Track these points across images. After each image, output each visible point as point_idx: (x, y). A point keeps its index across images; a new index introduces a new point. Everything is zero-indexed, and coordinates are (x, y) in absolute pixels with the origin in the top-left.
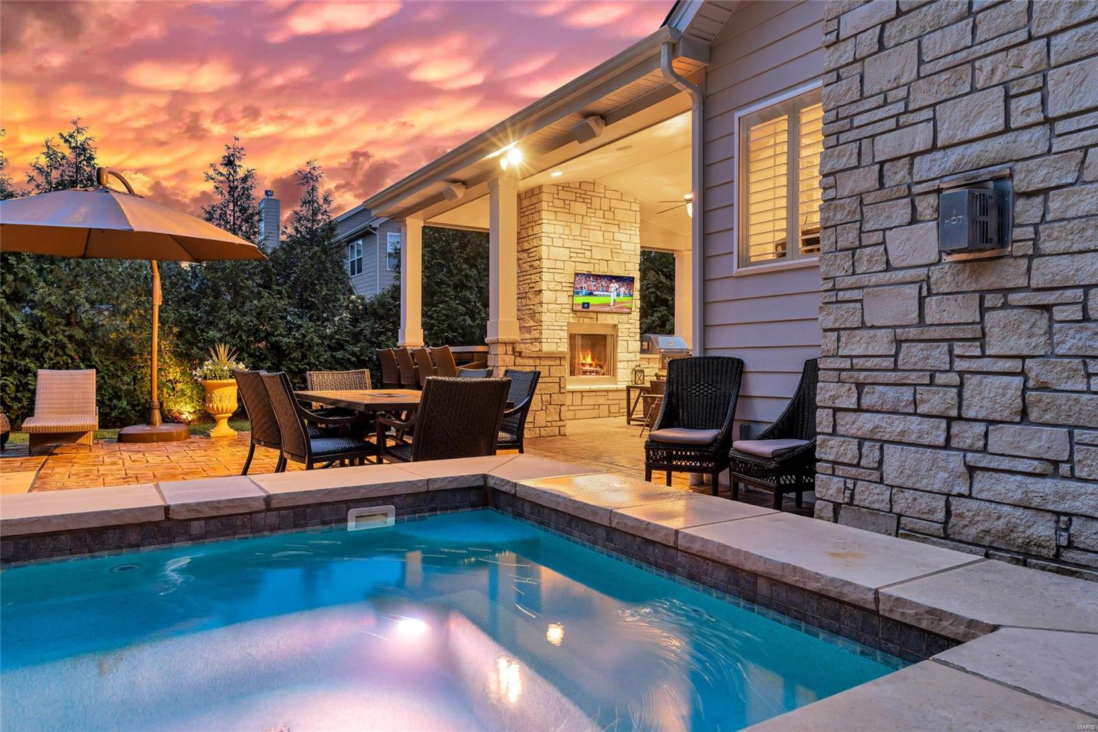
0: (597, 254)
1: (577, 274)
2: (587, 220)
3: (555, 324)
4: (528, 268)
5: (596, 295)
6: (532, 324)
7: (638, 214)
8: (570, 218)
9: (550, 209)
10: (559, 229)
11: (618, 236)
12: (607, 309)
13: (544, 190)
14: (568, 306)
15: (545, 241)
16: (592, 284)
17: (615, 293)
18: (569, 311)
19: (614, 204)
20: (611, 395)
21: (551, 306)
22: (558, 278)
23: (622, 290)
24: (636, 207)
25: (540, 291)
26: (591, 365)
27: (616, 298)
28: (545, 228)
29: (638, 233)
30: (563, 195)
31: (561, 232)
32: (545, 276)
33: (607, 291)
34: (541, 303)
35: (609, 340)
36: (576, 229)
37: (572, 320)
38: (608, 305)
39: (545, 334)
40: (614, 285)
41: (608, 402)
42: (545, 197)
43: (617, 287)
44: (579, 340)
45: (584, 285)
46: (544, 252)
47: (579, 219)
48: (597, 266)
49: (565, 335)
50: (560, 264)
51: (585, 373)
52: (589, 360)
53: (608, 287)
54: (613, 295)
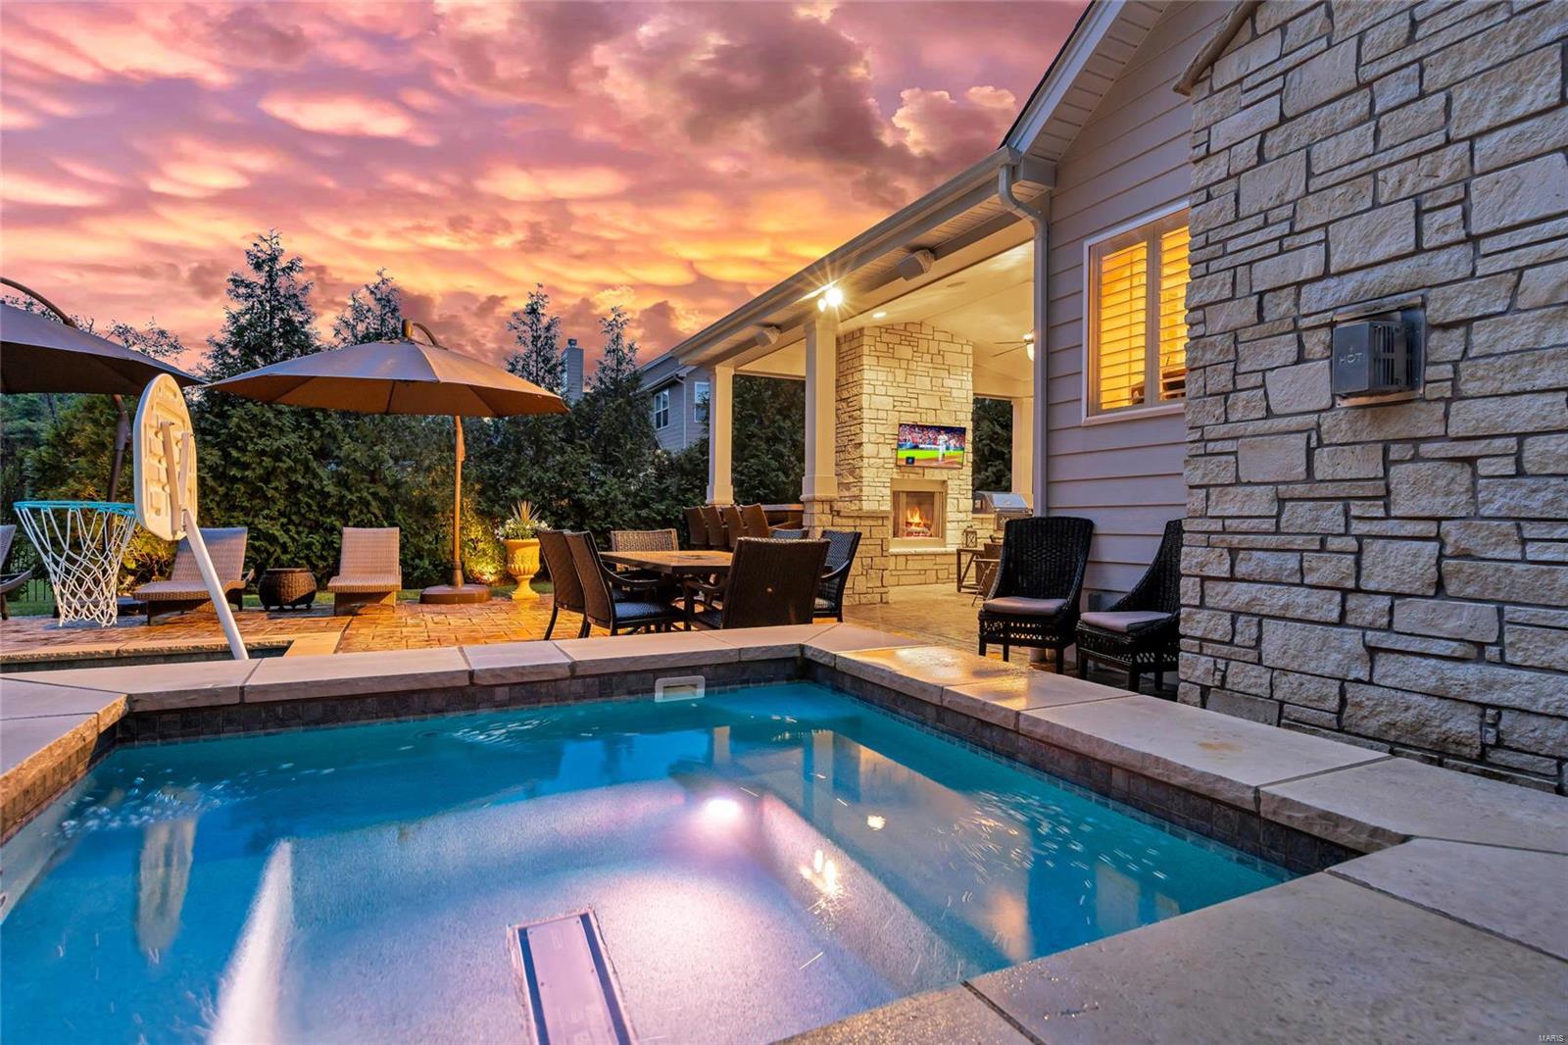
0: (924, 402)
1: (900, 425)
2: (913, 365)
3: (877, 480)
4: (847, 419)
5: (922, 449)
6: (852, 480)
7: (971, 357)
8: (895, 363)
9: (873, 353)
10: (882, 376)
11: (949, 383)
12: (935, 464)
13: (866, 332)
14: (891, 461)
15: (867, 389)
16: (917, 436)
17: (944, 446)
18: (892, 466)
19: (943, 346)
20: (939, 560)
21: (872, 461)
22: (880, 429)
23: (953, 442)
24: (968, 350)
25: (861, 444)
26: (918, 525)
27: (945, 451)
28: (867, 375)
29: (970, 379)
30: (886, 337)
31: (884, 378)
32: (866, 428)
34: (861, 457)
35: (937, 498)
36: (900, 375)
37: (895, 476)
38: (936, 460)
39: (866, 491)
40: (943, 438)
41: (936, 567)
42: (866, 340)
43: (947, 438)
44: (903, 499)
45: (909, 437)
46: (865, 401)
47: (904, 364)
48: (924, 416)
49: (888, 492)
50: (882, 415)
51: (910, 534)
52: (916, 519)
53: (936, 439)
54: (942, 448)
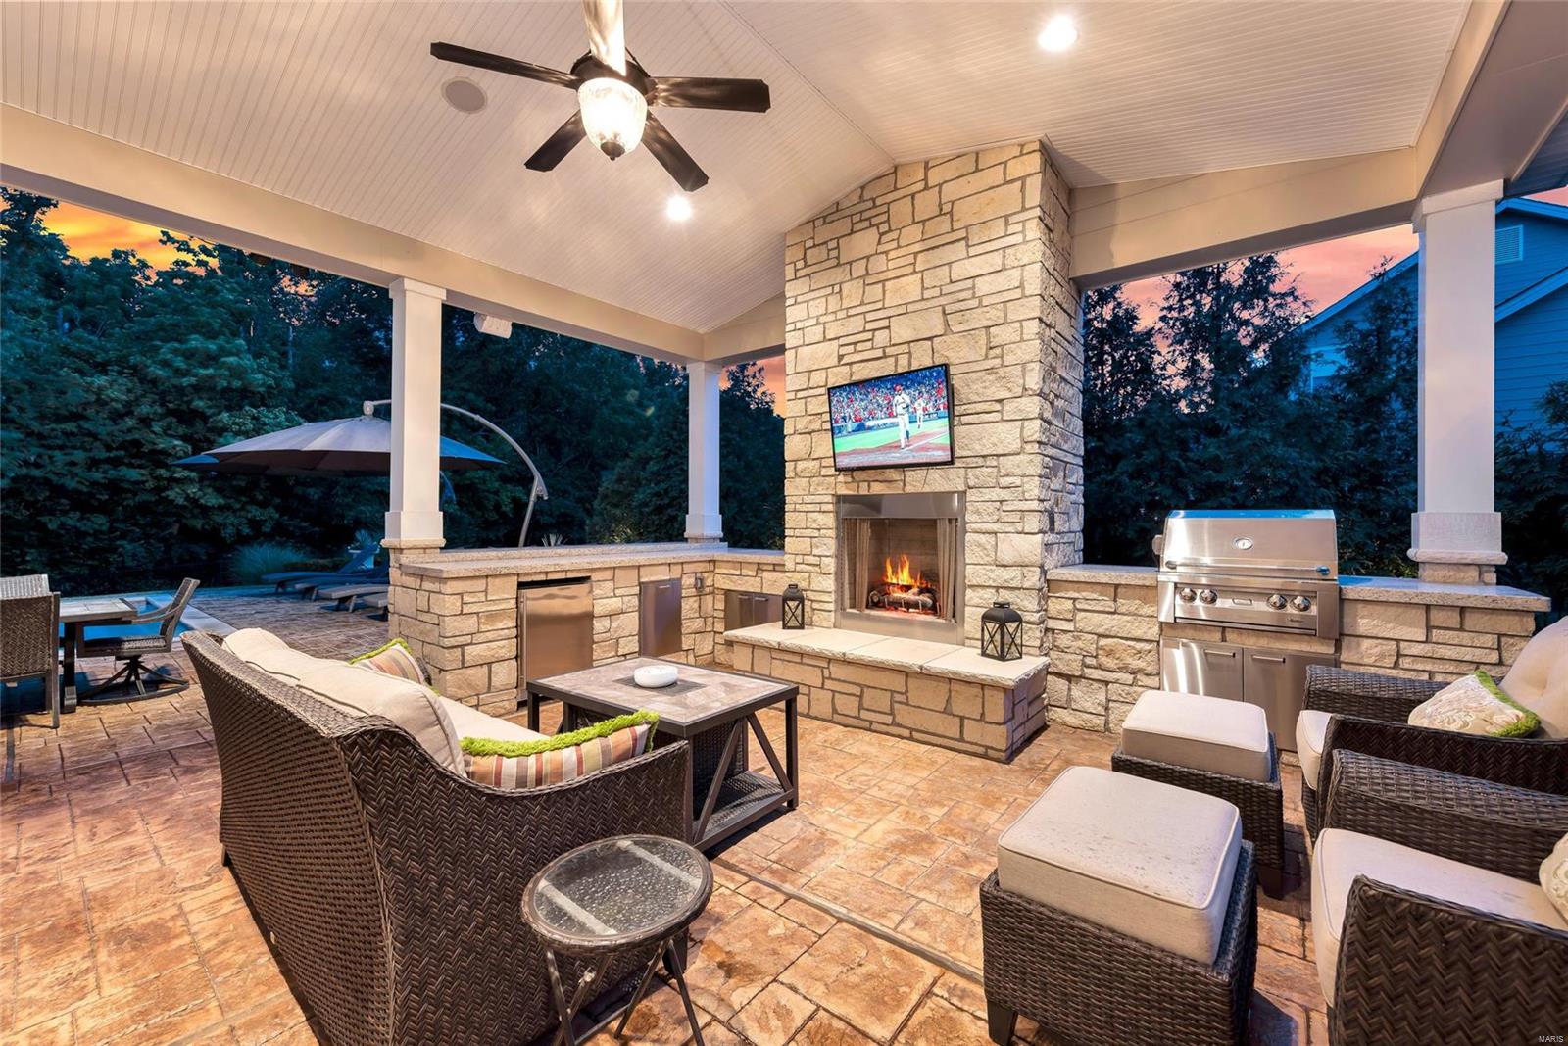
1: (831, 391)
2: (879, 263)
3: (808, 499)
5: (870, 429)
7: (1034, 182)
8: (841, 275)
9: (800, 273)
14: (828, 461)
15: (792, 339)
16: (860, 404)
17: (906, 417)
18: (832, 471)
19: (953, 191)
21: (801, 465)
23: (920, 404)
27: (909, 427)
30: (824, 233)
31: (821, 310)
33: (891, 415)
35: (943, 528)
36: (852, 292)
37: (843, 491)
40: (902, 398)
42: (789, 253)
43: (908, 400)
45: (848, 411)
53: (890, 405)
54: (903, 420)
